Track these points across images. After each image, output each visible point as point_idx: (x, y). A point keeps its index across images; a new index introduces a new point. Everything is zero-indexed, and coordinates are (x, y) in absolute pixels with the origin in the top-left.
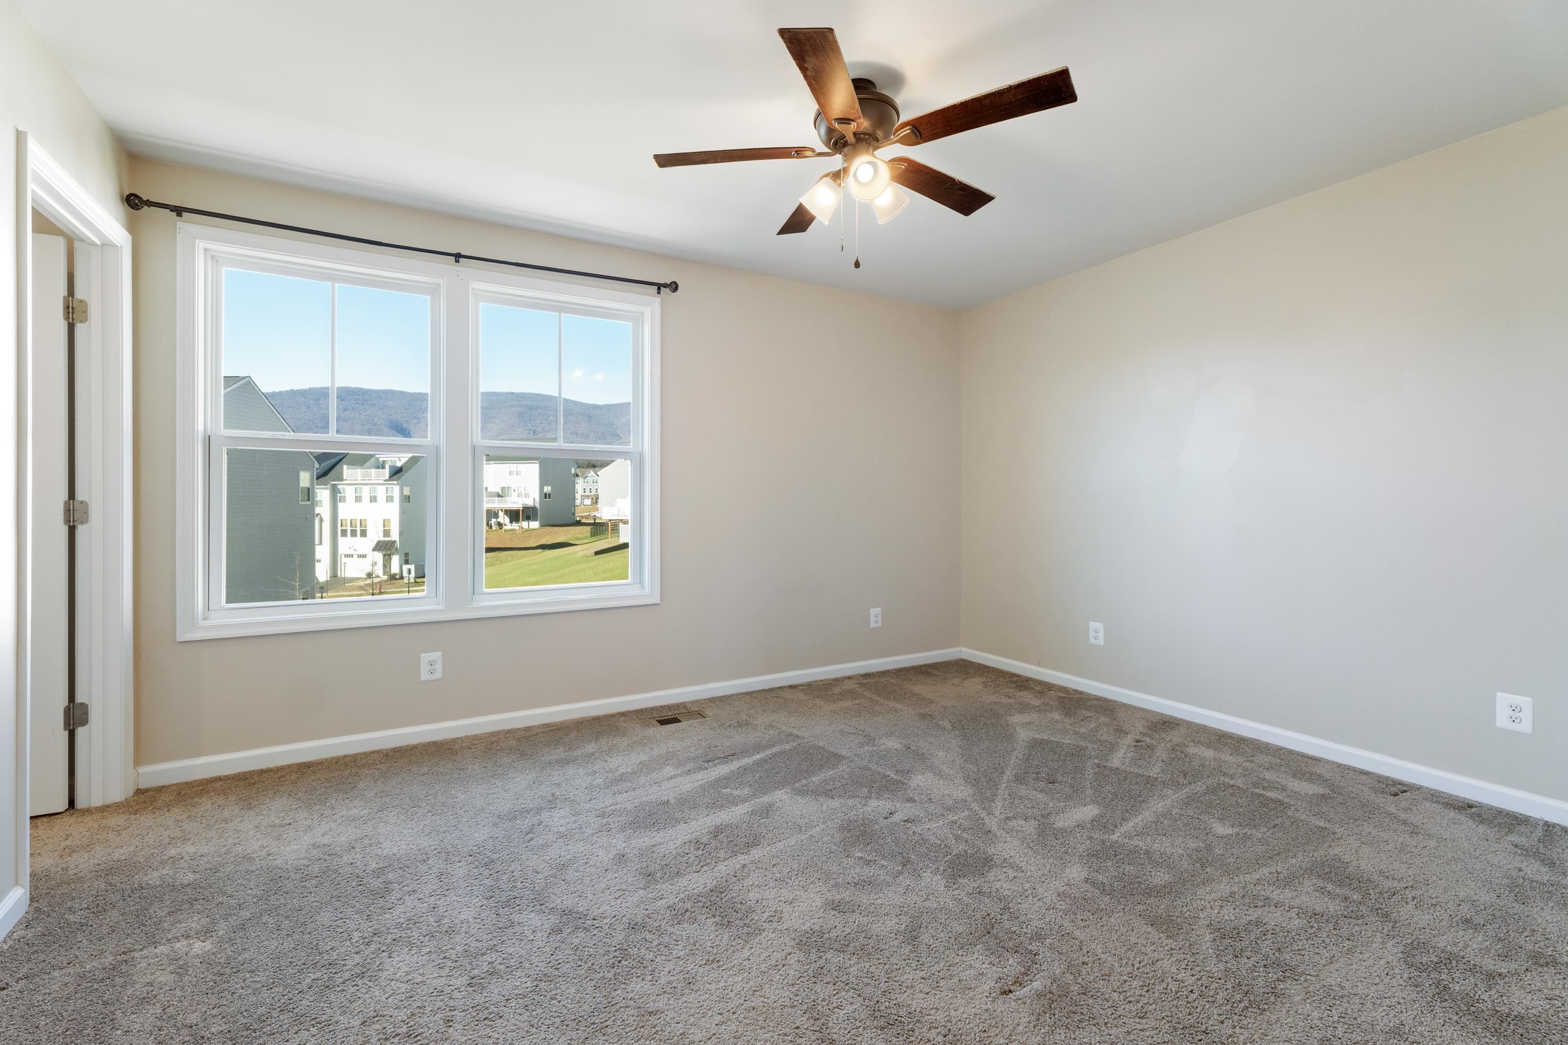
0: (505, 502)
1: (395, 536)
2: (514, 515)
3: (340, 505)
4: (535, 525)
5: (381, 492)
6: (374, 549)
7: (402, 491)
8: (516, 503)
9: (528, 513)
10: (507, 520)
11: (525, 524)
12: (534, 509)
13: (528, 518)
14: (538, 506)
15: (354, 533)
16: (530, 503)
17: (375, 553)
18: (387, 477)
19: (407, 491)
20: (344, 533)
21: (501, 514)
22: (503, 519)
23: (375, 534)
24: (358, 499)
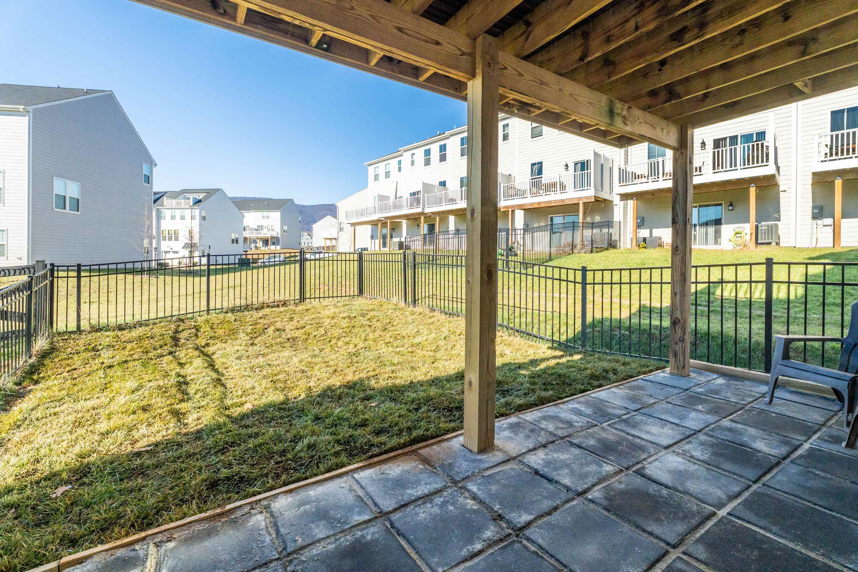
0: (260, 233)
1: (196, 240)
2: (266, 242)
3: (162, 221)
4: (278, 247)
5: (187, 213)
6: (183, 248)
7: (200, 213)
8: (266, 234)
9: (275, 241)
10: (261, 243)
11: (273, 248)
12: (277, 238)
13: (274, 244)
14: (279, 236)
15: (170, 239)
16: (275, 234)
17: (184, 250)
18: (192, 204)
19: (203, 214)
20: (164, 239)
21: (258, 241)
22: (260, 244)
23: (184, 239)
24: (173, 217)
